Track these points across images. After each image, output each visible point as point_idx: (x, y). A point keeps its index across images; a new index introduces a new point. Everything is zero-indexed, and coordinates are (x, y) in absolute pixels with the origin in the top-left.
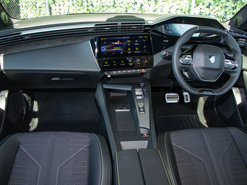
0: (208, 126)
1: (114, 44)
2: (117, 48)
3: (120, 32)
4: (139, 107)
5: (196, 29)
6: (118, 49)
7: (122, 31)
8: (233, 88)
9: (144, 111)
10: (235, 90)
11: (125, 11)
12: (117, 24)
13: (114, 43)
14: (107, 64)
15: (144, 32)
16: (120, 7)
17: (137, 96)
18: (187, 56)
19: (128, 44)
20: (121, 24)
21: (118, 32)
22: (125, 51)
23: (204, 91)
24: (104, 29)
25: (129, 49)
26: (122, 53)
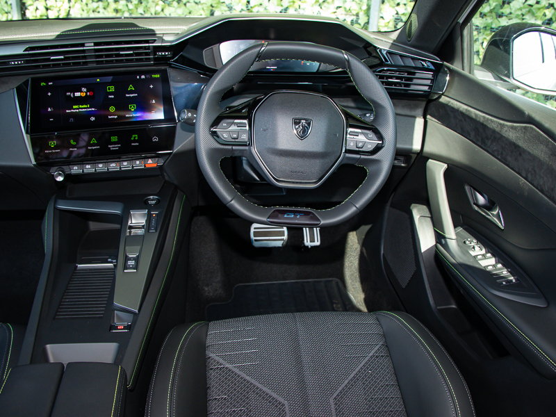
0: (368, 309)
1: (72, 95)
2: (80, 106)
3: (95, 65)
4: (126, 256)
5: (258, 49)
6: (83, 108)
7: (98, 62)
8: (415, 206)
9: (136, 267)
10: (419, 211)
11: (208, 13)
12: (83, 45)
13: (74, 95)
14: (56, 148)
15: (154, 65)
16: (196, 3)
17: (131, 228)
18: (236, 121)
19: (110, 97)
20: (93, 44)
21: (90, 66)
22: (103, 113)
23: (284, 214)
24: (49, 60)
25: (112, 109)
26: (93, 119)
